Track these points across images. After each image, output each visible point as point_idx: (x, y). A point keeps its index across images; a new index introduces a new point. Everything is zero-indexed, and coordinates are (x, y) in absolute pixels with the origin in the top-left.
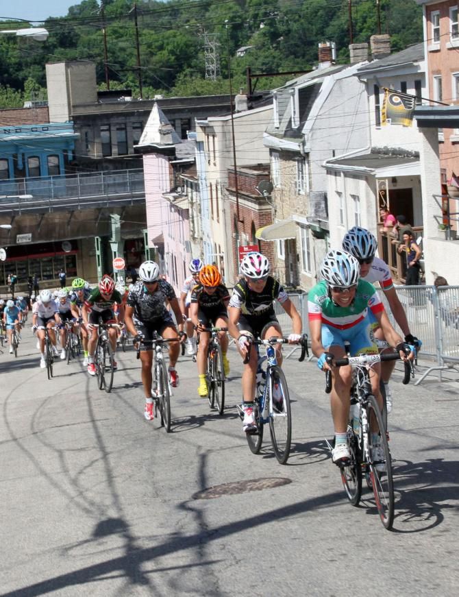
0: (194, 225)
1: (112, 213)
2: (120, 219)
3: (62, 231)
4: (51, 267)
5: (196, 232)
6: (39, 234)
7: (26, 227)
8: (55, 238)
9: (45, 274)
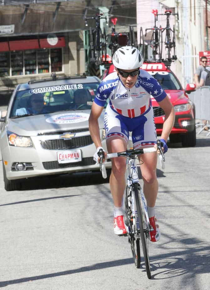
0: (178, 25)
1: (101, 5)
2: (109, 13)
3: (47, 24)
4: (34, 61)
5: (180, 31)
6: (23, 26)
7: (8, 16)
8: (40, 31)
9: (28, 68)
